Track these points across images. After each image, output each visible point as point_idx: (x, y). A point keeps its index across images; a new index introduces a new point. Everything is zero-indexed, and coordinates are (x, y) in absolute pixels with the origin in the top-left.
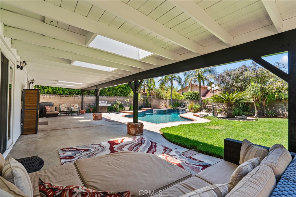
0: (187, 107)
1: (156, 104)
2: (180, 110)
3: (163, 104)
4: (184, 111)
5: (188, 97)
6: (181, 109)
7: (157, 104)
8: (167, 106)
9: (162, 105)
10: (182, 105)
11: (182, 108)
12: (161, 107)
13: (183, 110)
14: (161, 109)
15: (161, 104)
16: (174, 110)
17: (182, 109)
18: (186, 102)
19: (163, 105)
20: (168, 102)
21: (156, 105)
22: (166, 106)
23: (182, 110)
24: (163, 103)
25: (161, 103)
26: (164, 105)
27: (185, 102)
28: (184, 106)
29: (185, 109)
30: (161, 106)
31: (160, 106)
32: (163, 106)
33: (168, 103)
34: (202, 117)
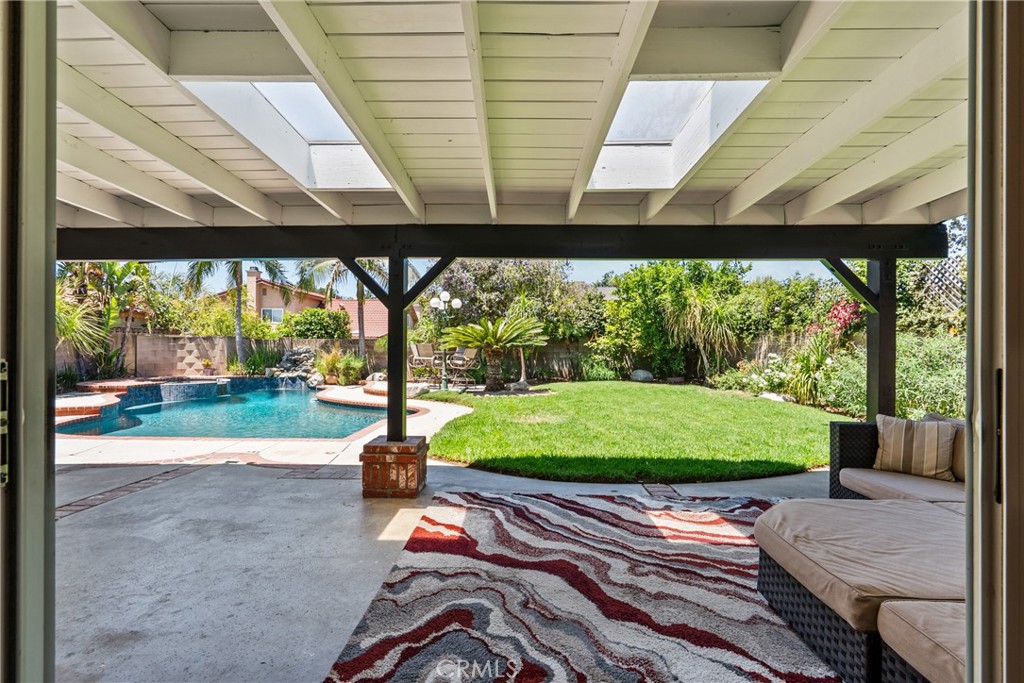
0: (309, 368)
1: (151, 358)
2: (282, 379)
3: (189, 359)
4: (299, 381)
5: (308, 330)
6: (285, 375)
7: (158, 359)
8: (214, 363)
9: (187, 360)
10: (287, 360)
11: (288, 370)
12: (183, 371)
13: (293, 380)
14: (189, 380)
15: (182, 359)
16: (255, 379)
17: (290, 375)
18: (301, 346)
19: (191, 365)
20: (218, 348)
21: (155, 365)
22: (207, 366)
23: (290, 378)
24: (190, 352)
25: (180, 353)
26: (199, 364)
27: (295, 348)
28: (295, 363)
29: (304, 374)
30: (180, 366)
31: (173, 366)
32: (194, 367)
33: (219, 354)
34: (414, 398)
